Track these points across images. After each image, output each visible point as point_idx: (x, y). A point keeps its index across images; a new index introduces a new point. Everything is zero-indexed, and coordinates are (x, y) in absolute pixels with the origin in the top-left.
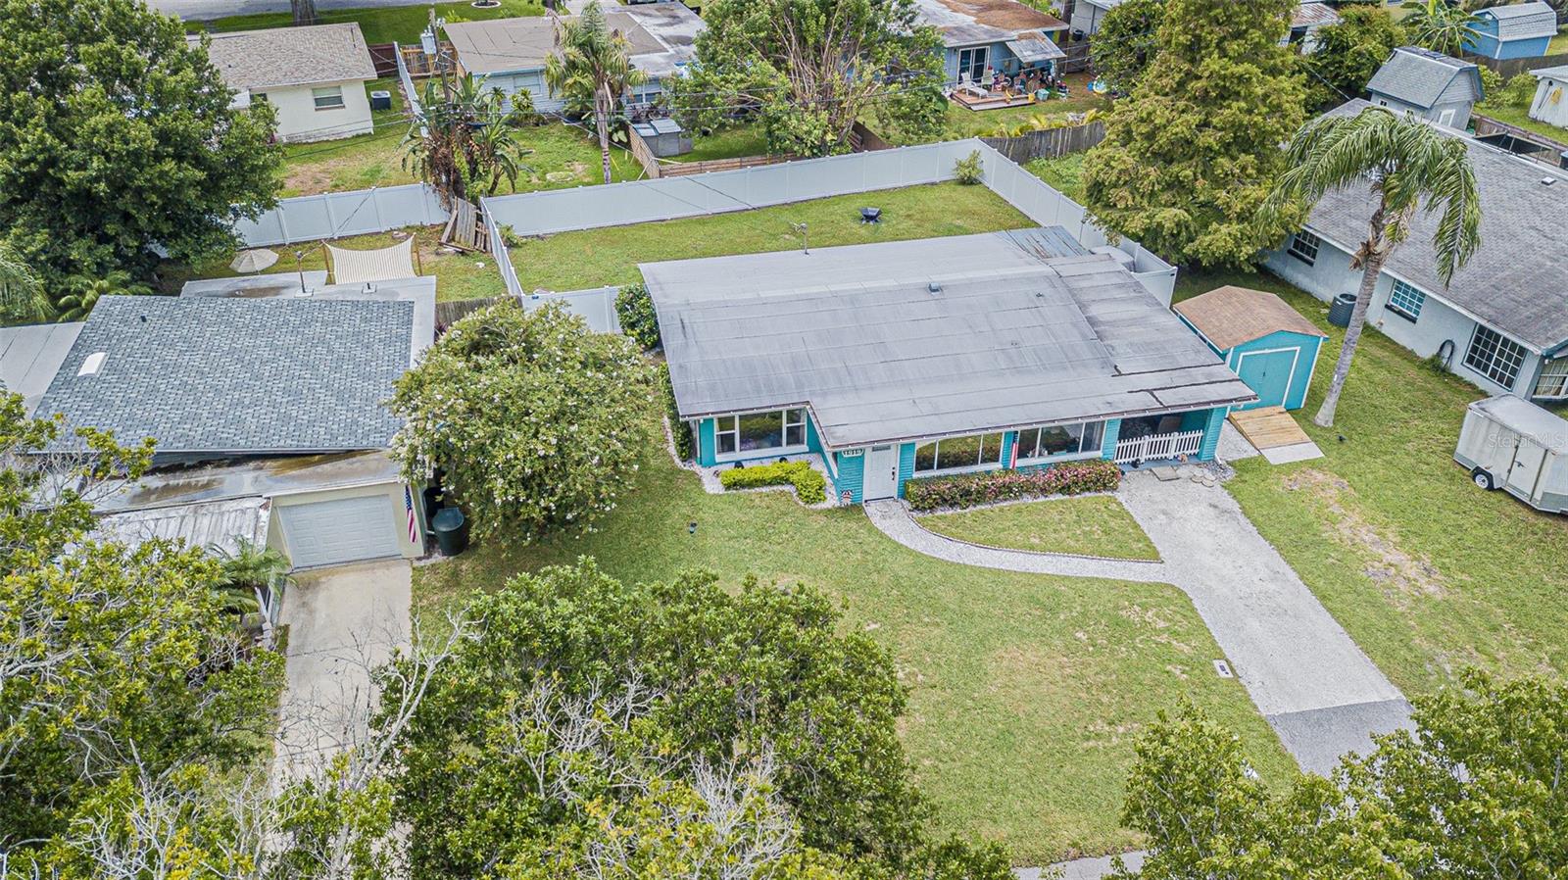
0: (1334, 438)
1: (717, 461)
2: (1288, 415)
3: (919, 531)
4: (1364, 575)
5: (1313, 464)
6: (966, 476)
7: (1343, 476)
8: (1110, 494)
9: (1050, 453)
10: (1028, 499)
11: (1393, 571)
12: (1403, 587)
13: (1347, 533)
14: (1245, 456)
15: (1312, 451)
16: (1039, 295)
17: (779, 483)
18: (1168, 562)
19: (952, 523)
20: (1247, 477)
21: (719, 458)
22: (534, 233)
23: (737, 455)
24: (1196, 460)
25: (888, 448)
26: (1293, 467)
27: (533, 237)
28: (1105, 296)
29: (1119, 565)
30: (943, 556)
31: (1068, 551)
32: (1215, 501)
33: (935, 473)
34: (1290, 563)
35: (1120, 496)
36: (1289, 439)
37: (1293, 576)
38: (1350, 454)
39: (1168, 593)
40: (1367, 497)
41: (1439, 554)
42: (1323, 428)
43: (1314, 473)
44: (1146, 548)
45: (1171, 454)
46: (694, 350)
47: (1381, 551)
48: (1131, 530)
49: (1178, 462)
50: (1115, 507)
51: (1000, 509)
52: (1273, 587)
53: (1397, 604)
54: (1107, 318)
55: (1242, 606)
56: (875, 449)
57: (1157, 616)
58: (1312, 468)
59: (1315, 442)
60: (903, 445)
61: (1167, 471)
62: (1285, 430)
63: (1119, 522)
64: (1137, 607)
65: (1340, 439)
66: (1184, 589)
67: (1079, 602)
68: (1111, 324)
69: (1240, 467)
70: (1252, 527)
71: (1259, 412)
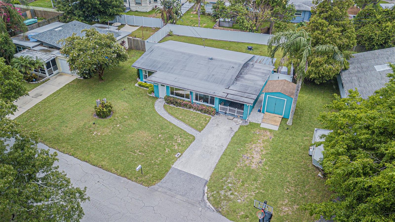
1: (143, 80)
2: (281, 118)
4: (241, 155)
5: (271, 131)
7: (274, 136)
8: (211, 116)
11: (251, 158)
13: (253, 146)
14: (256, 122)
15: (276, 128)
16: (233, 67)
18: (201, 133)
20: (249, 126)
25: (164, 86)
26: (264, 129)
28: (255, 74)
32: (233, 128)
33: (174, 96)
34: (228, 145)
35: (212, 118)
36: (273, 123)
37: (225, 148)
38: (285, 133)
39: (191, 138)
40: (273, 143)
41: (269, 161)
43: (268, 133)
44: (201, 129)
45: (236, 114)
46: (149, 55)
47: (255, 154)
48: (203, 124)
49: (237, 117)
50: (208, 119)
51: (183, 109)
52: (216, 147)
53: (239, 164)
54: (247, 78)
55: (203, 147)
56: (161, 85)
57: (181, 140)
58: (269, 131)
59: (280, 127)
60: (166, 86)
61: (231, 117)
62: (275, 121)
63: (204, 122)
64: (179, 136)
65: (287, 129)
66: (196, 139)
67: (170, 130)
68: (246, 79)
69: (251, 124)
70: (232, 136)
71: (274, 115)
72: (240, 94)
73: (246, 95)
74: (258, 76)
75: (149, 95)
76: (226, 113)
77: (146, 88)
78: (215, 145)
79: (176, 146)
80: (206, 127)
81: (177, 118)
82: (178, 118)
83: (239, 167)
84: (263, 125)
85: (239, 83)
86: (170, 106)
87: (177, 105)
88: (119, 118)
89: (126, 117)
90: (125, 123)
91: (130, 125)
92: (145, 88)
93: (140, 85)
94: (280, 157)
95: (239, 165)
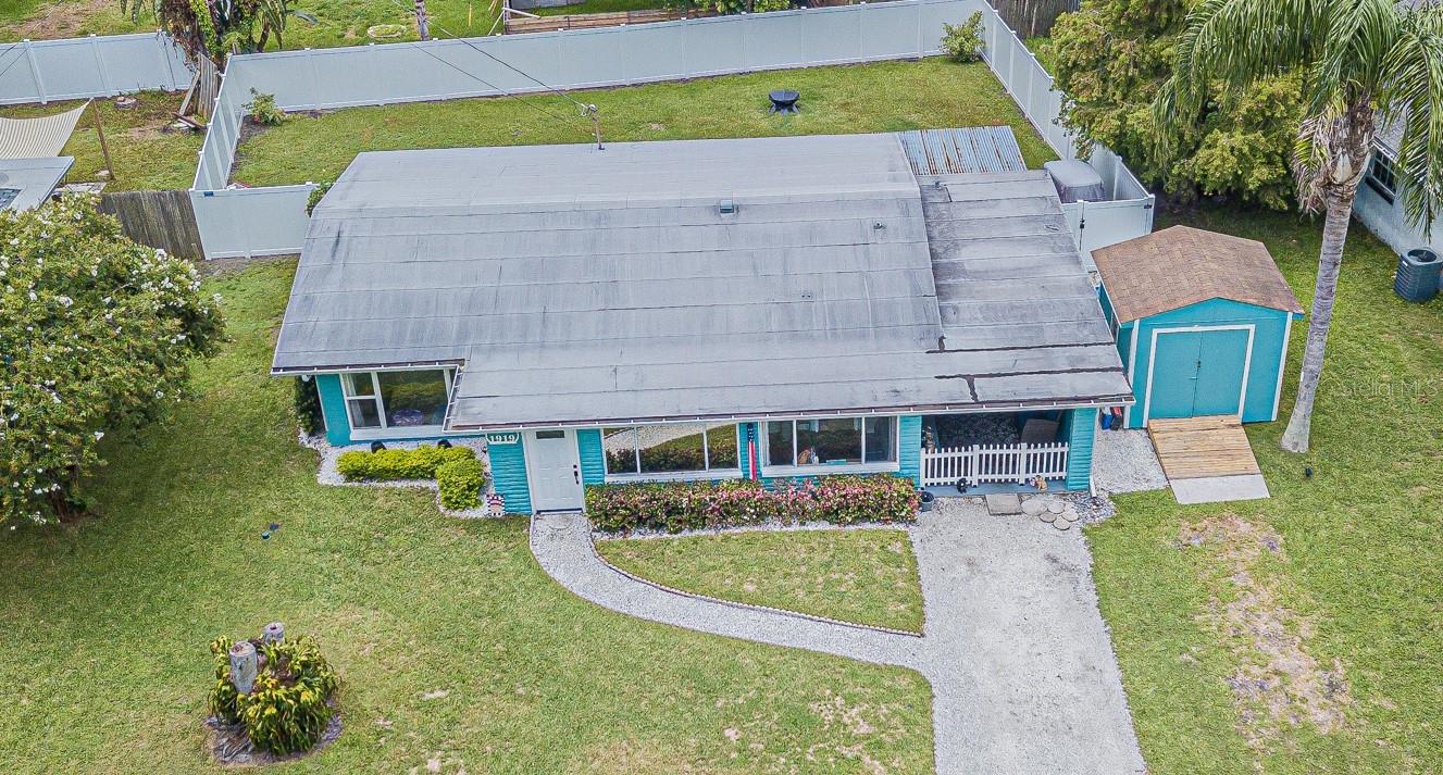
0: (1298, 472)
1: (352, 438)
2: (1242, 430)
3: (592, 560)
4: (1224, 684)
5: (1243, 509)
6: (676, 486)
7: (1280, 530)
8: (901, 527)
9: (822, 460)
10: (774, 526)
11: (1276, 681)
12: (1277, 709)
13: (1236, 617)
14: (1144, 487)
15: (1254, 487)
16: (878, 227)
17: (422, 477)
18: (931, 637)
19: (648, 552)
20: (1128, 519)
21: (355, 434)
22: (308, 107)
23: (383, 432)
24: (1061, 489)
25: (560, 434)
26: (1206, 510)
27: (304, 112)
28: (995, 233)
29: (855, 634)
30: (605, 601)
31: (791, 607)
32: (1058, 553)
33: (638, 477)
34: (1119, 655)
35: (915, 534)
36: (1226, 466)
37: (1112, 675)
38: (1310, 498)
39: (903, 682)
40: (1301, 565)
41: (1363, 663)
42: (1289, 455)
43: (1239, 522)
44: (909, 613)
45: (1021, 477)
46: (336, 275)
47: (1274, 651)
48: (900, 584)
49: (1032, 488)
50: (897, 547)
51: (726, 539)
52: (1071, 689)
53: (1252, 735)
54: (977, 266)
55: (1006, 714)
56: (540, 435)
57: (864, 716)
58: (1240, 514)
59: (1265, 473)
60: (579, 432)
61: (1007, 501)
62: (1225, 453)
63: (891, 569)
64: (839, 701)
65: (1308, 474)
66: (932, 681)
67: (758, 682)
68: (977, 275)
69: (1127, 504)
70: (1092, 598)
71: (1196, 422)
72: (1026, 360)
73: (1061, 358)
74: (1023, 240)
75: (457, 514)
76: (961, 487)
77: (408, 477)
78: (1051, 677)
79: (867, 759)
80: (927, 595)
81: (736, 598)
82: (739, 599)
83: (1263, 751)
84: (1189, 492)
85: (966, 303)
86: (637, 543)
87: (680, 522)
88: (400, 713)
89: (438, 694)
90: (458, 730)
91: (505, 734)
92: (399, 485)
93: (354, 474)
94: (1396, 628)
95: (1254, 742)
